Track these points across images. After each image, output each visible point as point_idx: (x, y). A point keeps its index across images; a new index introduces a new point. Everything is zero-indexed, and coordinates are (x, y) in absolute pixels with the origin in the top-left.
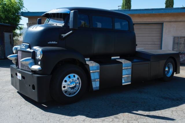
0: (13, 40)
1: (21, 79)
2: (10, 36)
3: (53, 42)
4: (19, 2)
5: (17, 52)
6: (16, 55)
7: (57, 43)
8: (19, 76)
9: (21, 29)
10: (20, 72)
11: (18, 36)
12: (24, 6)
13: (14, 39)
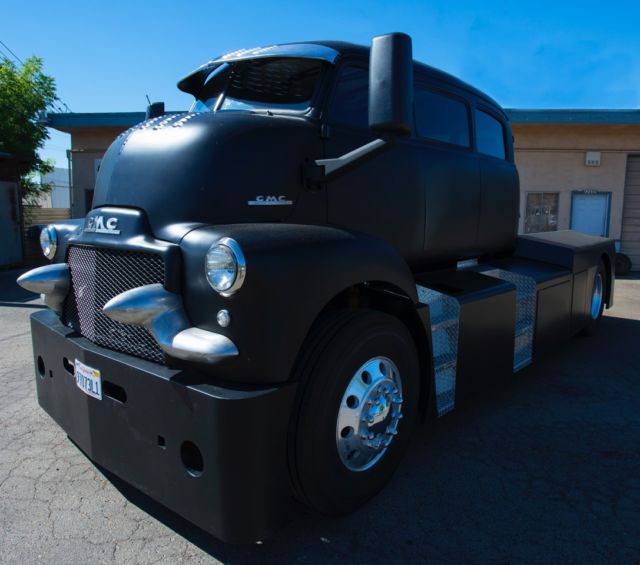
0: (22, 207)
1: (99, 397)
2: (12, 192)
3: (271, 201)
4: (41, 83)
5: (68, 251)
6: (62, 265)
7: (290, 203)
8: (88, 379)
9: (46, 169)
10: (90, 360)
11: (38, 194)
12: (58, 96)
13: (25, 202)
